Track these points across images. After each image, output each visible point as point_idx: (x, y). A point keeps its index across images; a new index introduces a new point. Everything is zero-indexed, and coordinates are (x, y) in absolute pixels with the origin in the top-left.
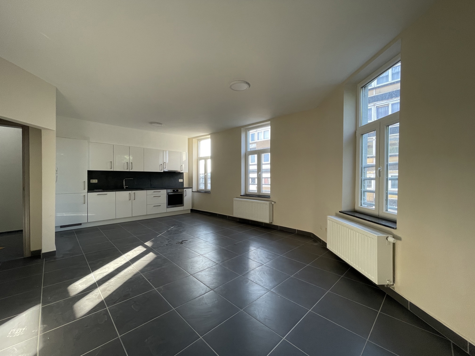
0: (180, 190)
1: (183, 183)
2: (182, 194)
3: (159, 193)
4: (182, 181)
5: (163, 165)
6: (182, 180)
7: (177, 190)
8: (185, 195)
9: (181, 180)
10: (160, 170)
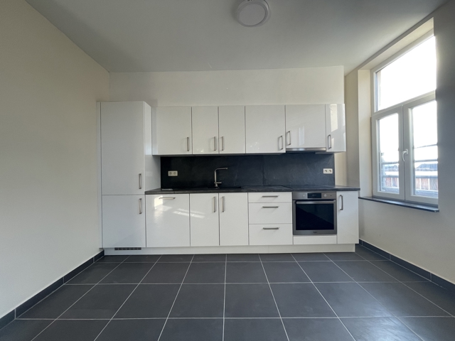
0: (325, 195)
1: (332, 177)
2: (333, 204)
3: (276, 200)
4: (332, 173)
5: (284, 137)
6: (332, 170)
7: (319, 195)
8: (339, 206)
9: (328, 170)
10: (279, 149)
